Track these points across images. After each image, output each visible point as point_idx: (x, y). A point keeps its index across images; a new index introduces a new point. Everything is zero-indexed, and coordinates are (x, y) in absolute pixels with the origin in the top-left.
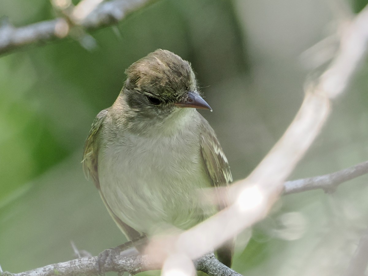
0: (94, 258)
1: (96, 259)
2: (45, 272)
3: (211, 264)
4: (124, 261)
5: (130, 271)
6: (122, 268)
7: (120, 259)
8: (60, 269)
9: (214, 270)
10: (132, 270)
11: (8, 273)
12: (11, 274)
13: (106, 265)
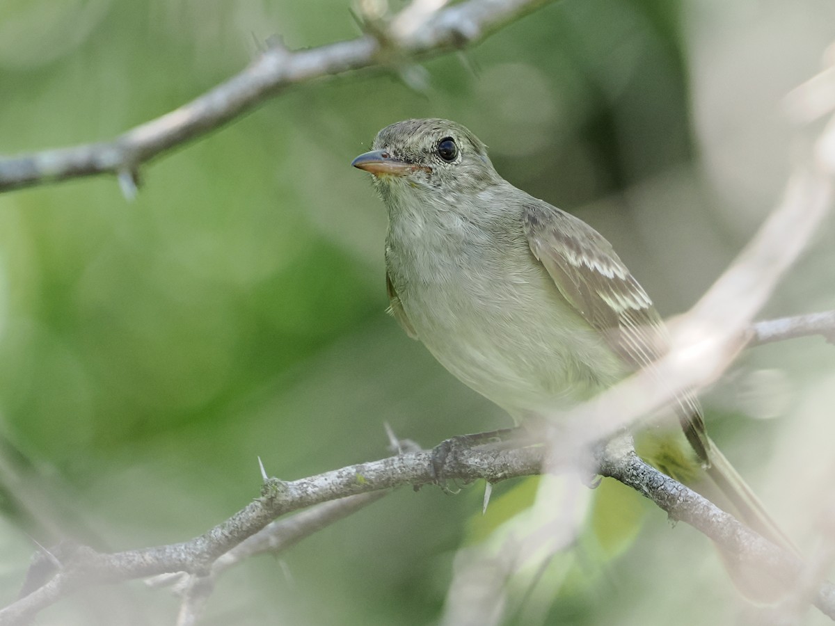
0: (426, 454)
1: (429, 458)
2: (341, 479)
3: (628, 465)
4: (478, 460)
5: (488, 477)
6: (475, 472)
7: (470, 457)
8: (366, 473)
9: (633, 475)
10: (492, 476)
11: (277, 480)
12: (282, 482)
13: (446, 467)
